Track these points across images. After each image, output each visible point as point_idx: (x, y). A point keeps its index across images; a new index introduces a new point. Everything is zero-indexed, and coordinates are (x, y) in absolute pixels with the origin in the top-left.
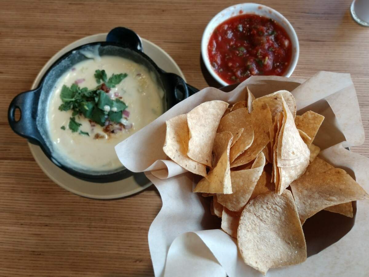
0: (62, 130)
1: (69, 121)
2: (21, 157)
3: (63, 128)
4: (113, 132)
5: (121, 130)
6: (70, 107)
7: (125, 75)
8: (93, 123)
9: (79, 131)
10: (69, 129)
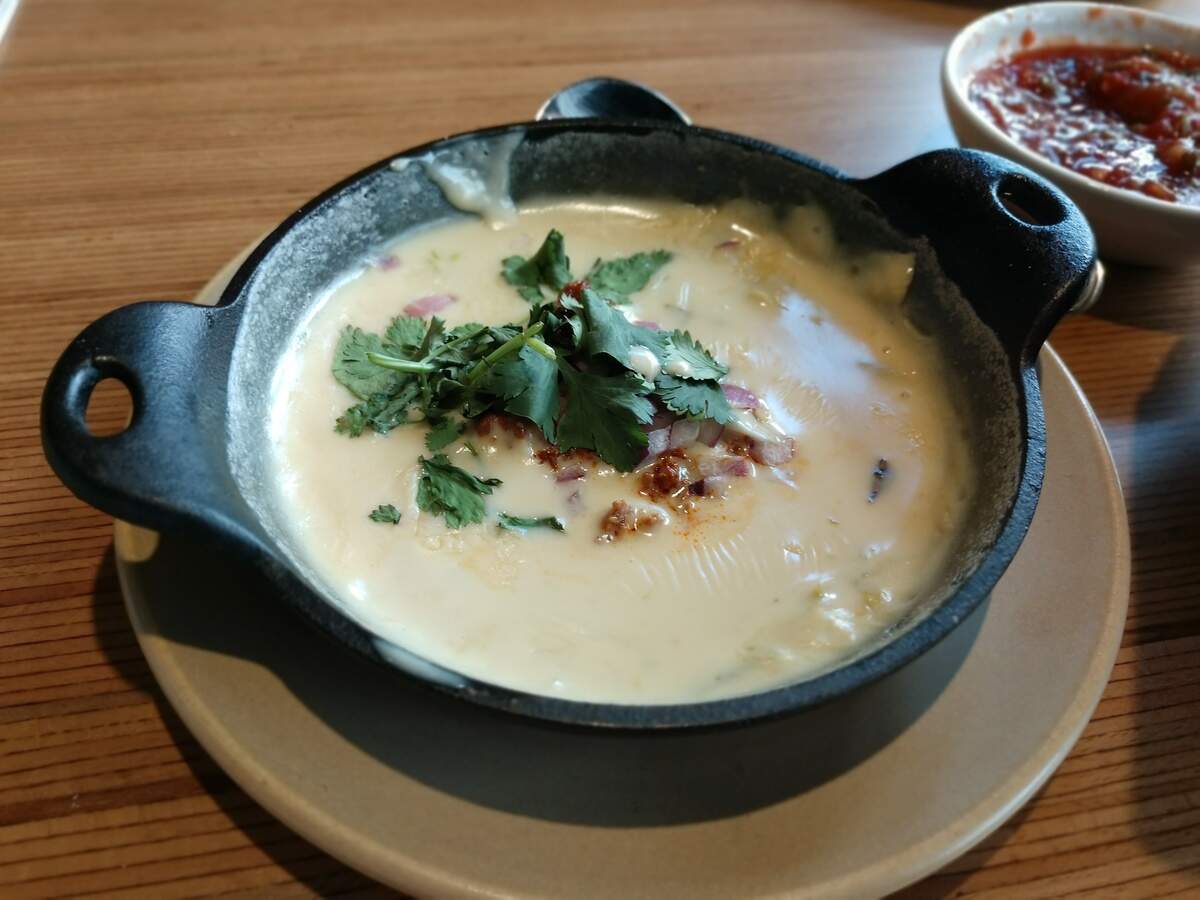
0: (383, 529)
1: (414, 477)
2: (64, 789)
3: (386, 515)
4: (699, 489)
5: (739, 471)
6: (402, 412)
7: (662, 258)
8: (565, 467)
9: (493, 518)
10: (429, 516)
